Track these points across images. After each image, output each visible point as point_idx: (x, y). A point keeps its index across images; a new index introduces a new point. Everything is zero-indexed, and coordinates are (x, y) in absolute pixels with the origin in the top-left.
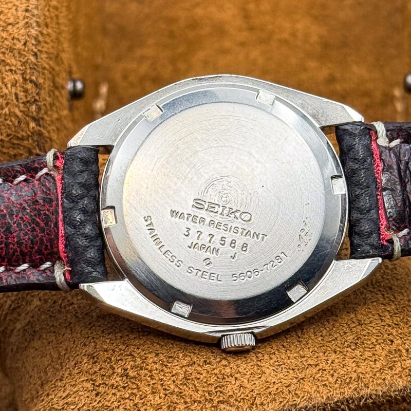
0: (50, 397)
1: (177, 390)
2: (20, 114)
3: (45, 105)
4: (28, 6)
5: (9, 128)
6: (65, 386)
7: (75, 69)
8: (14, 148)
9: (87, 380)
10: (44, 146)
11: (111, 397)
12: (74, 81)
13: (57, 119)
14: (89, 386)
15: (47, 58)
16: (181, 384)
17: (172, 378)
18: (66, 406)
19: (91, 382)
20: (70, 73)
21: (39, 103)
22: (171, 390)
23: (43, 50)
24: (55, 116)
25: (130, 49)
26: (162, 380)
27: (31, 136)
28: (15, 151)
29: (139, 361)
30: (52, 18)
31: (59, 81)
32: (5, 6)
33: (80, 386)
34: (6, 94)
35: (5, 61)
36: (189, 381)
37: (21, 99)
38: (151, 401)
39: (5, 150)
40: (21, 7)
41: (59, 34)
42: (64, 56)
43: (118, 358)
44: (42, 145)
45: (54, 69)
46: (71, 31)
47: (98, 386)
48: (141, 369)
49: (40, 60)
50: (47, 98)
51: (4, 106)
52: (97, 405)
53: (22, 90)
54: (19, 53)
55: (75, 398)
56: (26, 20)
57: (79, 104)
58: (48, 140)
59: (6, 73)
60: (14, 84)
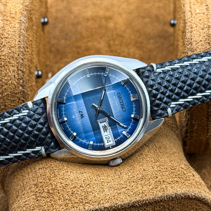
0: (19, 202)
1: (68, 198)
2: (15, 84)
3: (26, 80)
4: (20, 40)
5: (11, 89)
6: (25, 197)
7: (38, 66)
8: (13, 97)
9: (33, 195)
10: (25, 97)
11: (42, 202)
12: (38, 71)
13: (31, 86)
14: (34, 197)
15: (27, 61)
16: (70, 196)
17: (67, 193)
18: (25, 205)
19: (35, 195)
20: (36, 67)
21: (24, 79)
22: (66, 198)
23: (26, 57)
24: (30, 85)
25: (61, 59)
26: (63, 194)
27: (20, 93)
28: (13, 99)
29: (54, 187)
30: (29, 45)
31: (32, 70)
32: (11, 40)
33: (31, 197)
34: (10, 75)
35: (10, 62)
36: (74, 194)
37: (16, 77)
38: (58, 202)
39: (9, 98)
40: (17, 40)
41: (33, 51)
42: (34, 60)
43: (46, 186)
44: (24, 96)
45: (30, 66)
46: (37, 51)
47: (38, 197)
48: (55, 190)
49: (24, 62)
50: (27, 77)
51: (9, 80)
52: (37, 205)
53: (17, 74)
54: (16, 59)
55: (29, 202)
56: (19, 45)
57: (40, 80)
58: (27, 94)
59: (10, 67)
60: (14, 71)
